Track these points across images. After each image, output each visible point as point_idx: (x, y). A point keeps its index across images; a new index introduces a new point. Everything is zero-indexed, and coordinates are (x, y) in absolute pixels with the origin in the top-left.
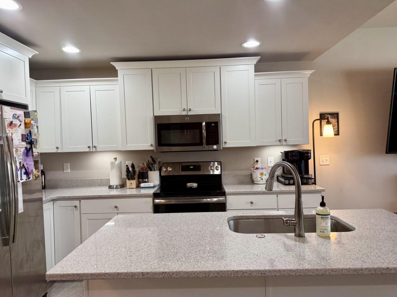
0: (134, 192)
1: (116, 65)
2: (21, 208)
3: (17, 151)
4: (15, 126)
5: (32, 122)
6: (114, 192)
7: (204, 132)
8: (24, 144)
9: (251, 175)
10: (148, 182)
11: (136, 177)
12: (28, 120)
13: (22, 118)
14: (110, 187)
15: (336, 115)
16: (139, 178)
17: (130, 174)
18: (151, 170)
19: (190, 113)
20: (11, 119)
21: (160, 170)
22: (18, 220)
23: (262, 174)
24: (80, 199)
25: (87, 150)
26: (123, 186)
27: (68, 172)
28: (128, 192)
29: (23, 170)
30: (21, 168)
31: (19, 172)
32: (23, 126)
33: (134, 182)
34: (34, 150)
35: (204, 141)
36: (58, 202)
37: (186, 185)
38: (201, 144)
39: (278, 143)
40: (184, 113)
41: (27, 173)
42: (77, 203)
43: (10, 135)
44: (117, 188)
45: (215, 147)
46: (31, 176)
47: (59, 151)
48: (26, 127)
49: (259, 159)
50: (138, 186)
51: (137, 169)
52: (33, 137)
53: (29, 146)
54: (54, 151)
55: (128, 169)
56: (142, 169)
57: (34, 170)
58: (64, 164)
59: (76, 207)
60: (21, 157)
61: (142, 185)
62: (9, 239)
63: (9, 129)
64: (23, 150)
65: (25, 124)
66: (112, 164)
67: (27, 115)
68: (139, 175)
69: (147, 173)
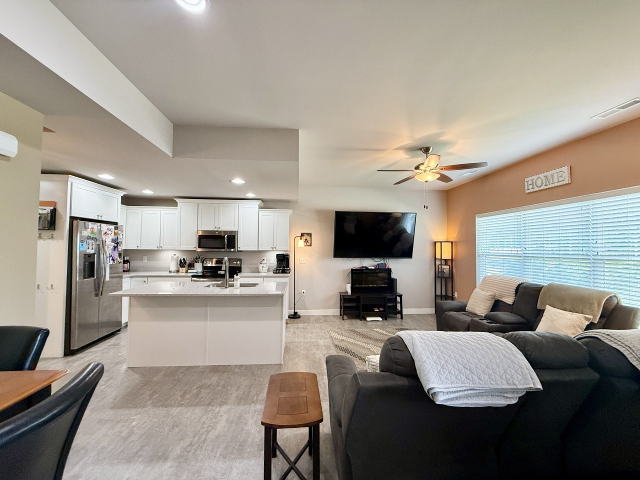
0: (184, 274)
1: (177, 200)
2: (107, 279)
3: (108, 247)
4: (108, 234)
5: (119, 232)
6: (173, 274)
7: (226, 241)
8: (113, 244)
9: (258, 268)
10: (194, 269)
11: (186, 266)
12: (116, 231)
13: (113, 230)
14: (170, 272)
15: (310, 235)
16: (188, 267)
17: (182, 264)
18: (196, 262)
19: (219, 230)
20: (106, 231)
21: (203, 263)
22: (106, 285)
23: (263, 267)
24: (148, 277)
25: (156, 249)
26: (178, 271)
27: (145, 261)
28: (180, 274)
29: (111, 258)
30: (110, 257)
31: (108, 259)
32: (113, 234)
33: (184, 269)
34: (119, 247)
35: (226, 246)
36: (134, 278)
37: (217, 272)
38: (224, 248)
39: (271, 249)
40: (216, 230)
41: (113, 260)
42: (145, 279)
43: (104, 239)
44: (174, 272)
45: (232, 250)
46: (115, 261)
47: (139, 248)
48: (115, 235)
49: (265, 258)
50: (187, 272)
51: (188, 262)
52: (119, 240)
53: (116, 245)
54: (136, 248)
55: (181, 260)
56: (192, 262)
57: (118, 258)
58: (143, 257)
59: (144, 281)
60: (110, 251)
61: (189, 271)
62: (98, 293)
63: (104, 236)
64: (112, 247)
65: (115, 233)
66: (172, 257)
67: (116, 228)
68: (188, 265)
69: (194, 264)
